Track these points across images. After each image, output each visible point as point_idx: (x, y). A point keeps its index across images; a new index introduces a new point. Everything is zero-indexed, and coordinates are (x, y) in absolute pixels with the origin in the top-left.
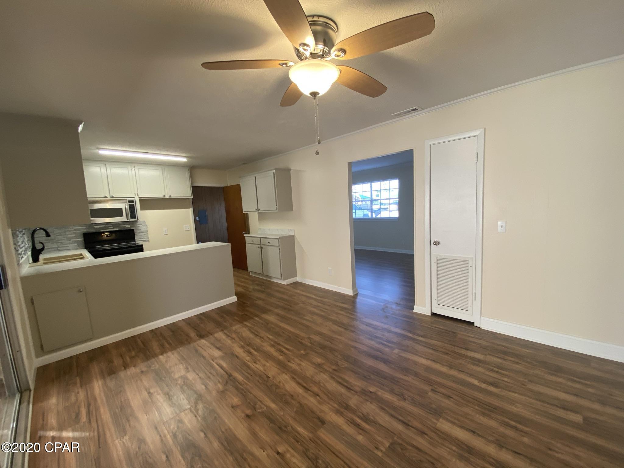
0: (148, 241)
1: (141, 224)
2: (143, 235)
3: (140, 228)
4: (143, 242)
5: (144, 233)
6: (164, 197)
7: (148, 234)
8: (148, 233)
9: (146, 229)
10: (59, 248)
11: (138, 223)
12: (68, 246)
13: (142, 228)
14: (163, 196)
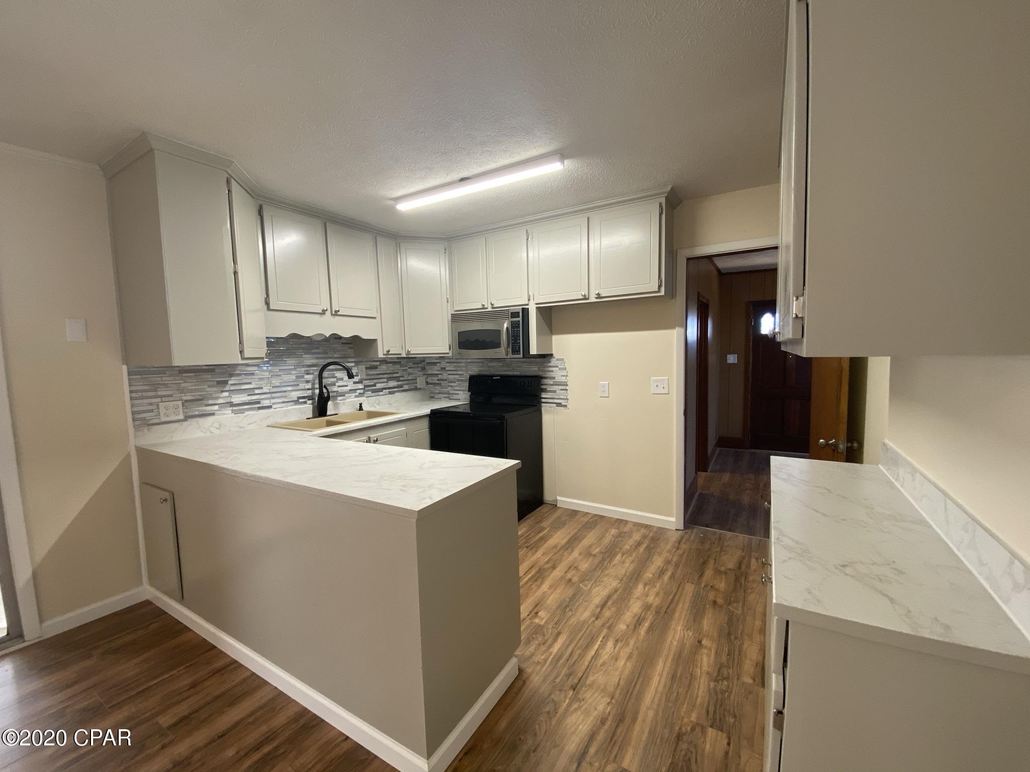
0: (565, 406)
1: (558, 367)
2: (557, 392)
3: (552, 374)
4: (557, 406)
5: (561, 387)
6: (588, 299)
7: (567, 390)
8: (567, 388)
9: (565, 378)
10: (449, 396)
11: (551, 364)
12: (458, 394)
13: (557, 374)
14: (582, 297)
